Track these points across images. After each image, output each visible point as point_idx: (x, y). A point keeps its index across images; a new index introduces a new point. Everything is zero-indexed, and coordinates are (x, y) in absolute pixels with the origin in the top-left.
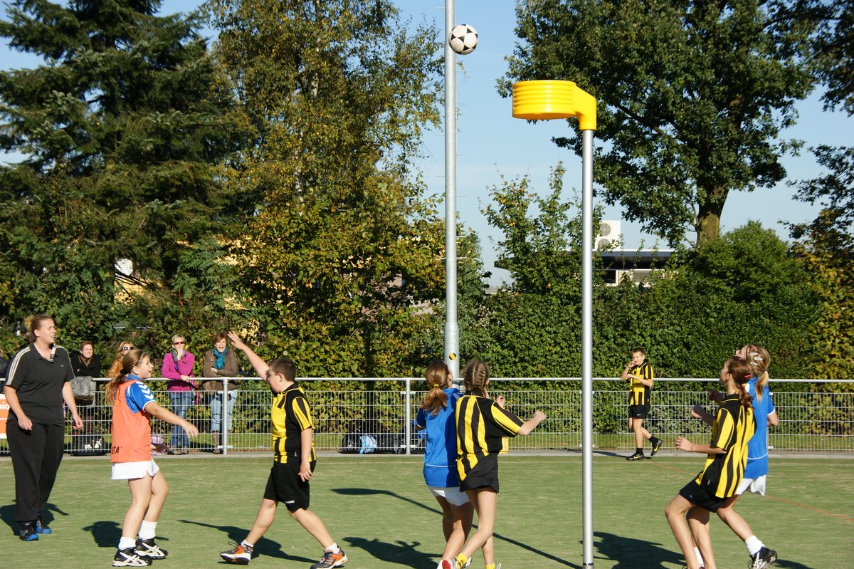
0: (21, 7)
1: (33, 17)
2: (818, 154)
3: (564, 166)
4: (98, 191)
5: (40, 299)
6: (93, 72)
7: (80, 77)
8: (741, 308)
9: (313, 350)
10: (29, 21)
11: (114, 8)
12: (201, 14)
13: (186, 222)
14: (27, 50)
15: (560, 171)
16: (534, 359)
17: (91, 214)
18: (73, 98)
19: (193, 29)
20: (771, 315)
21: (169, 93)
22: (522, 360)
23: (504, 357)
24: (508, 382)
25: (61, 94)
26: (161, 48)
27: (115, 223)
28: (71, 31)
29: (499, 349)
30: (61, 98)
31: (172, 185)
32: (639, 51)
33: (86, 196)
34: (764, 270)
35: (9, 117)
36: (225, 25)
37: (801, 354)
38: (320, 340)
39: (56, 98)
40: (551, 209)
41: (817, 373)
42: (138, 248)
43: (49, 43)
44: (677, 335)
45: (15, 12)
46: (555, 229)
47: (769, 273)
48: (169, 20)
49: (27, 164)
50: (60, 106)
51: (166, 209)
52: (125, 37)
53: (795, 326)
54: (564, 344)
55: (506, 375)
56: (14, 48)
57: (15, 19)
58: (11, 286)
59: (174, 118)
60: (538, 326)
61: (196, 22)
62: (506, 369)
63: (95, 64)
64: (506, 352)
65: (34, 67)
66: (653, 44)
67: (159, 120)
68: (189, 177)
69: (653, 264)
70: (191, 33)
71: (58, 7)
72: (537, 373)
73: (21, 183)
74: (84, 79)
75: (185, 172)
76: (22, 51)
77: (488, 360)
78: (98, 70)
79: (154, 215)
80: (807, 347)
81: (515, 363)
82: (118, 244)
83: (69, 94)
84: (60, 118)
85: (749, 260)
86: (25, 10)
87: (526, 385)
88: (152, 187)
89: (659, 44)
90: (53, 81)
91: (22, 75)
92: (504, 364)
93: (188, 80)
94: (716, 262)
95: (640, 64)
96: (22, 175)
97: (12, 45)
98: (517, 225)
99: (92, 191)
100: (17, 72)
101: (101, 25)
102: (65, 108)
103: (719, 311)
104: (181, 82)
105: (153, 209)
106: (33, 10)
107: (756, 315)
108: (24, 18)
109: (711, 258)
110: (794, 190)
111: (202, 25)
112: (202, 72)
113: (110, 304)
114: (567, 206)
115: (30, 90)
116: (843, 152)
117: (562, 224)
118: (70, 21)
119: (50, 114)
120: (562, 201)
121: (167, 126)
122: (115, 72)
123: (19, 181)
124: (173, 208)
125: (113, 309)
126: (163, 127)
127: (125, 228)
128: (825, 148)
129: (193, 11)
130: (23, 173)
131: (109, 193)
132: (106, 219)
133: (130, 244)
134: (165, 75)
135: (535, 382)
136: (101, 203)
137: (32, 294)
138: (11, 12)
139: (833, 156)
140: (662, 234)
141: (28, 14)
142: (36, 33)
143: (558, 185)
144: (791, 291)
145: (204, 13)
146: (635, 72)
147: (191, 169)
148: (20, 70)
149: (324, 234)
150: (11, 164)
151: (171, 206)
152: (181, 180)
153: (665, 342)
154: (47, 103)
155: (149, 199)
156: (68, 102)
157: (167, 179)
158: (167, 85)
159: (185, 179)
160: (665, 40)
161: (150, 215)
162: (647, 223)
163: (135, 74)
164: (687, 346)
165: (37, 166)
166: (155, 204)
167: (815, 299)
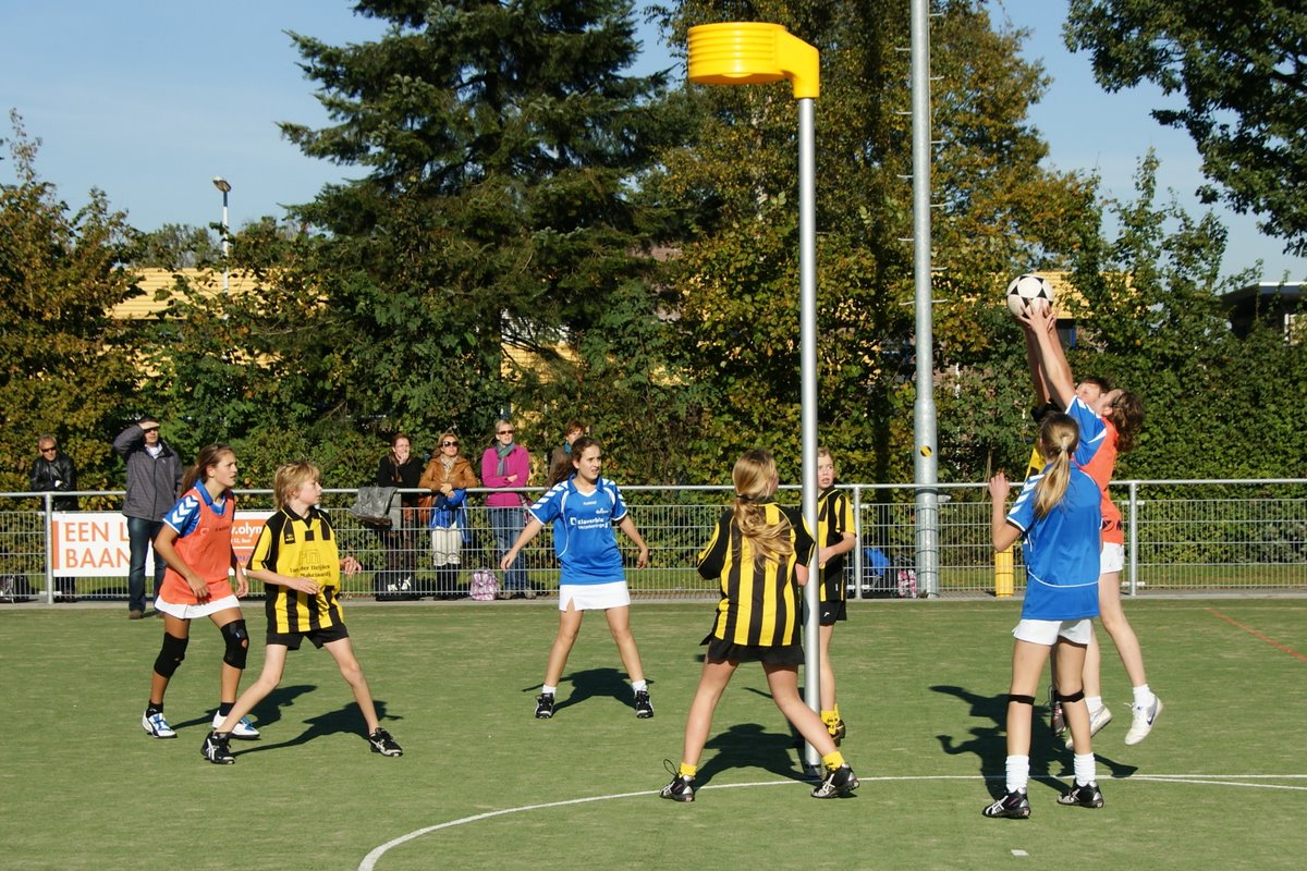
3: (1158, 156)
4: (468, 217)
5: (385, 374)
6: (455, 39)
7: (438, 47)
9: (773, 444)
13: (592, 261)
14: (379, 16)
15: (1151, 164)
17: (459, 249)
18: (424, 84)
21: (569, 66)
25: (407, 78)
27: (491, 263)
30: (407, 84)
31: (571, 205)
33: (451, 224)
35: (342, 114)
38: (784, 429)
39: (399, 84)
40: (1140, 222)
42: (518, 298)
43: (399, 3)
46: (1145, 253)
49: (374, 180)
50: (408, 95)
51: (563, 239)
54: (1156, 430)
56: (359, 13)
58: (346, 359)
59: (570, 102)
63: (457, 27)
67: (548, 107)
68: (595, 191)
69: (1300, 306)
73: (362, 209)
74: (442, 51)
75: (590, 183)
76: (370, 15)
78: (461, 36)
79: (545, 250)
82: (488, 293)
83: (418, 79)
84: (415, 112)
88: (542, 210)
90: (400, 57)
91: (369, 51)
93: (594, 46)
96: (362, 197)
97: (360, 8)
98: (1084, 248)
99: (462, 216)
100: (357, 48)
102: (413, 99)
104: (586, 49)
105: (542, 241)
112: (614, 36)
113: (483, 381)
114: (1160, 217)
115: (374, 74)
117: (1155, 244)
119: (395, 108)
120: (1155, 207)
121: (560, 114)
122: (492, 40)
123: (357, 206)
124: (571, 239)
125: (487, 387)
126: (554, 117)
127: (505, 270)
131: (481, 221)
132: (476, 257)
133: (506, 293)
134: (560, 40)
136: (470, 234)
137: (377, 368)
143: (1148, 187)
147: (599, 178)
148: (361, 44)
149: (789, 272)
150: (352, 181)
151: (569, 236)
152: (582, 197)
154: (389, 92)
155: (539, 227)
156: (417, 90)
157: (561, 197)
158: (566, 56)
159: (591, 194)
161: (540, 250)
162: (1295, 240)
163: (519, 40)
165: (388, 182)
166: (545, 234)
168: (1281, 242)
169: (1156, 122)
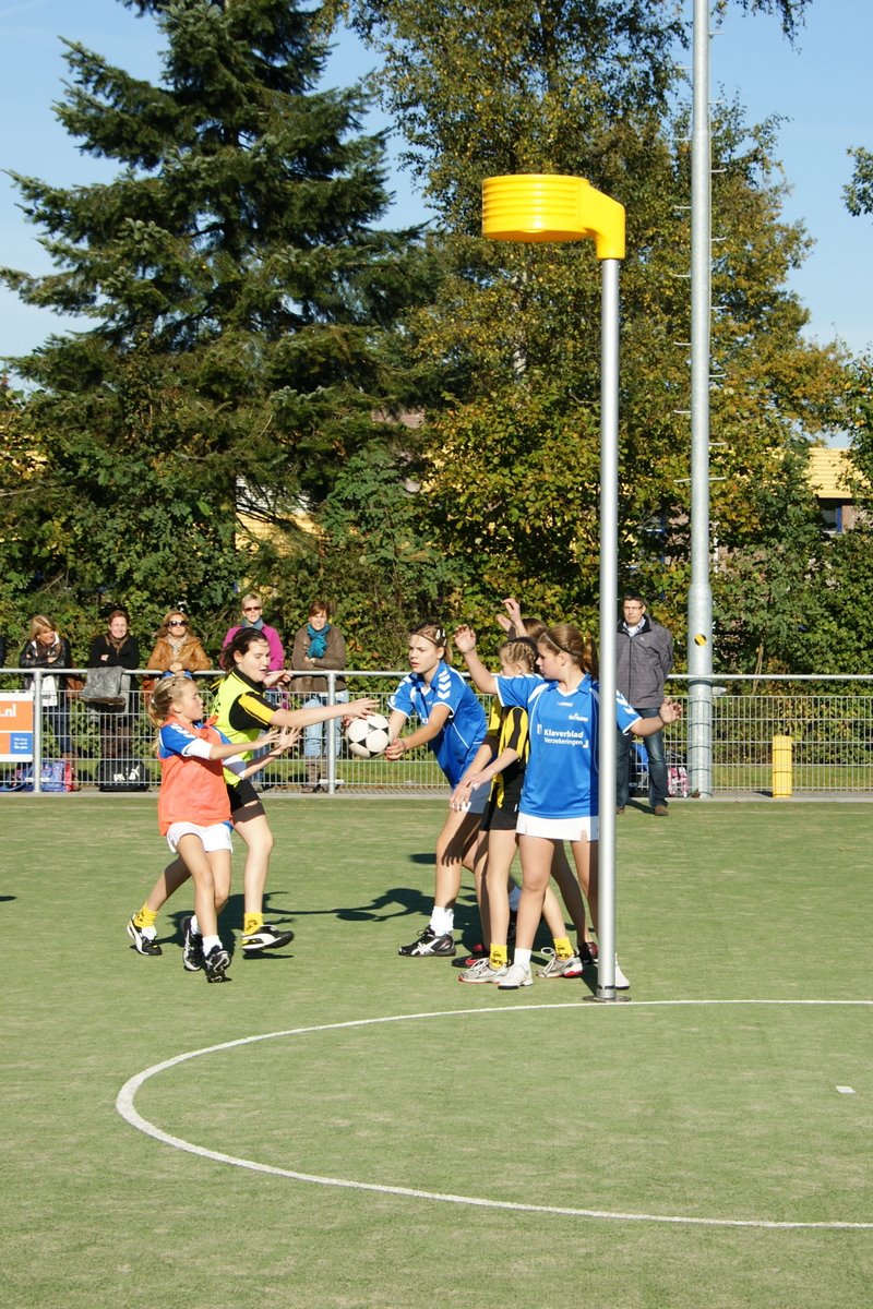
0: (90, 87)
1: (108, 103)
4: (202, 376)
5: (110, 545)
6: (194, 186)
7: (175, 194)
10: (100, 109)
11: (229, 85)
12: (365, 91)
13: (333, 423)
14: (108, 155)
17: (194, 410)
18: (158, 229)
19: (354, 115)
21: (315, 214)
23: (841, 641)
24: (847, 683)
25: (139, 223)
26: (302, 145)
27: (227, 424)
28: (165, 124)
29: (834, 627)
30: (139, 229)
31: (313, 362)
33: (185, 383)
35: (68, 261)
36: (405, 106)
39: (131, 229)
42: (256, 465)
43: (131, 143)
45: (79, 94)
48: (319, 99)
49: (101, 334)
50: (139, 242)
51: (302, 402)
52: (254, 128)
55: (843, 670)
56: (86, 152)
57: (79, 104)
58: (67, 526)
59: (317, 255)
61: (357, 102)
62: (843, 660)
63: (196, 175)
64: (843, 633)
65: (109, 182)
67: (293, 260)
68: (340, 349)
70: (350, 121)
71: (145, 86)
73: (88, 363)
74: (181, 197)
75: (334, 340)
76: (99, 155)
77: (816, 645)
78: (201, 184)
79: (284, 412)
81: (858, 651)
82: (224, 459)
83: (152, 224)
84: (145, 260)
86: (95, 92)
88: (282, 367)
90: (136, 202)
91: (97, 193)
92: (841, 651)
93: (342, 195)
97: (87, 147)
98: (867, 425)
99: (196, 373)
100: (84, 190)
101: (214, 111)
102: (146, 245)
104: (332, 198)
105: (281, 401)
106: (108, 90)
108: (92, 104)
111: (366, 108)
112: (364, 184)
113: (217, 554)
115: (103, 219)
118: (162, 108)
119: (127, 256)
121: (306, 267)
122: (231, 186)
123: (83, 360)
124: (312, 400)
125: (221, 560)
126: (300, 270)
127: (243, 433)
129: (352, 86)
130: (91, 347)
131: (218, 376)
132: (212, 417)
133: (244, 458)
134: (307, 187)
136: (206, 393)
137: (100, 537)
138: (73, 94)
141: (100, 99)
142: (110, 127)
145: (371, 86)
147: (345, 336)
148: (89, 186)
149: (550, 443)
150: (76, 334)
151: (310, 396)
152: (326, 353)
154: (120, 238)
155: (278, 385)
156: (150, 235)
157: (303, 353)
158: (310, 203)
159: (335, 352)
161: (280, 412)
163: (262, 187)
165: (116, 336)
166: (284, 393)
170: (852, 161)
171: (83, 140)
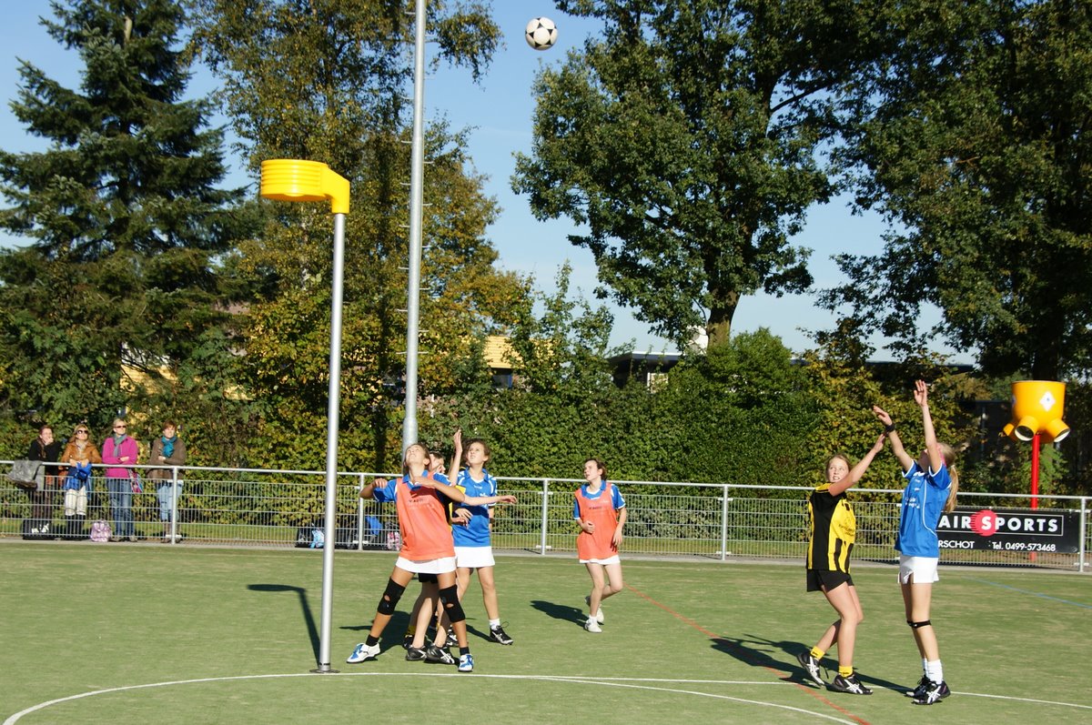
0: (34, 91)
1: (46, 101)
2: (839, 262)
3: (571, 265)
4: (103, 276)
6: (98, 155)
7: (86, 160)
8: (742, 414)
9: (307, 442)
10: (41, 105)
11: (125, 95)
12: (211, 102)
13: (186, 312)
14: (45, 135)
15: (567, 270)
16: (531, 459)
17: (95, 299)
18: (75, 182)
19: (204, 117)
20: (771, 421)
21: (177, 179)
22: (520, 460)
23: (501, 456)
25: (64, 178)
26: (169, 134)
27: (117, 309)
28: (83, 116)
30: (63, 182)
31: (175, 273)
32: (639, 151)
33: (90, 281)
34: (767, 376)
35: (15, 200)
36: (237, 113)
37: (798, 461)
38: (315, 433)
39: (58, 182)
40: (558, 307)
41: (813, 481)
42: (135, 336)
43: (60, 127)
44: (677, 440)
45: (28, 95)
46: (560, 328)
47: (769, 378)
48: (183, 106)
49: (36, 248)
50: (64, 190)
51: (167, 297)
52: (139, 122)
53: (795, 433)
54: (562, 445)
56: (30, 133)
57: (27, 101)
58: (9, 370)
59: (177, 203)
60: (537, 425)
61: (206, 109)
63: (100, 147)
64: (503, 451)
65: (44, 152)
66: (654, 143)
67: (161, 205)
68: (191, 264)
69: (658, 368)
70: (202, 121)
71: (70, 92)
72: (533, 473)
73: (26, 267)
74: (89, 162)
75: (188, 258)
76: (38, 135)
78: (102, 153)
79: (154, 303)
80: (804, 454)
81: (512, 463)
82: (114, 331)
83: (72, 179)
84: (67, 203)
85: (751, 364)
86: (37, 94)
87: (522, 484)
88: (154, 274)
89: (660, 144)
90: (60, 164)
91: (37, 158)
92: (500, 463)
93: (195, 166)
94: (718, 365)
95: (641, 164)
96: (26, 259)
97: (31, 130)
98: (521, 323)
99: (98, 276)
100: (28, 156)
101: (115, 110)
102: (67, 193)
103: (720, 416)
104: (189, 168)
105: (152, 297)
106: (45, 93)
107: (757, 421)
108: (36, 101)
109: (713, 361)
110: (815, 298)
111: (212, 112)
112: (209, 161)
113: (107, 390)
114: (572, 305)
115: (39, 174)
116: (863, 261)
117: (567, 323)
118: (82, 106)
119: (54, 199)
120: (568, 299)
121: (170, 210)
122: (124, 157)
123: (23, 265)
124: (173, 296)
125: (110, 394)
126: (165, 212)
127: (129, 315)
128: (846, 257)
129: (203, 98)
131: (112, 279)
132: (107, 305)
133: (127, 331)
134: (172, 161)
135: (533, 482)
136: (103, 289)
138: (23, 94)
139: (855, 264)
140: (671, 336)
141: (40, 98)
142: (48, 116)
143: (564, 285)
144: (793, 397)
145: (215, 99)
146: (636, 173)
147: (195, 256)
148: (31, 153)
149: (322, 327)
150: (20, 247)
151: (171, 294)
152: (183, 267)
153: (665, 446)
154: (50, 187)
155: (151, 286)
156: (70, 187)
157: (168, 266)
158: (175, 172)
159: (189, 266)
160: (666, 140)
161: (151, 303)
162: (656, 325)
163: (143, 158)
164: (687, 450)
165: (46, 250)
166: (154, 291)
167: (816, 407)
168: (647, 326)
169: (570, 242)
170: (515, 161)
171: (29, 125)
